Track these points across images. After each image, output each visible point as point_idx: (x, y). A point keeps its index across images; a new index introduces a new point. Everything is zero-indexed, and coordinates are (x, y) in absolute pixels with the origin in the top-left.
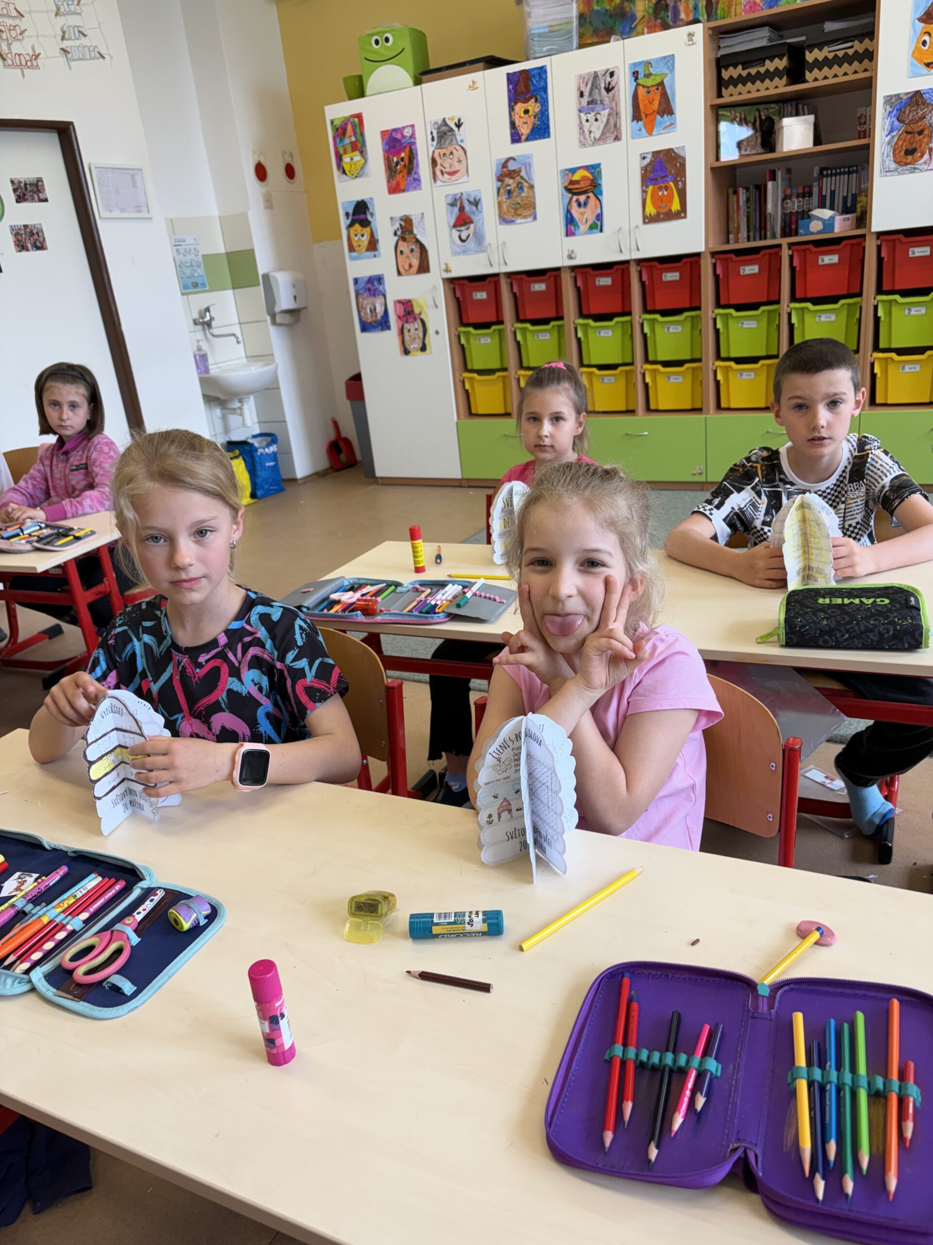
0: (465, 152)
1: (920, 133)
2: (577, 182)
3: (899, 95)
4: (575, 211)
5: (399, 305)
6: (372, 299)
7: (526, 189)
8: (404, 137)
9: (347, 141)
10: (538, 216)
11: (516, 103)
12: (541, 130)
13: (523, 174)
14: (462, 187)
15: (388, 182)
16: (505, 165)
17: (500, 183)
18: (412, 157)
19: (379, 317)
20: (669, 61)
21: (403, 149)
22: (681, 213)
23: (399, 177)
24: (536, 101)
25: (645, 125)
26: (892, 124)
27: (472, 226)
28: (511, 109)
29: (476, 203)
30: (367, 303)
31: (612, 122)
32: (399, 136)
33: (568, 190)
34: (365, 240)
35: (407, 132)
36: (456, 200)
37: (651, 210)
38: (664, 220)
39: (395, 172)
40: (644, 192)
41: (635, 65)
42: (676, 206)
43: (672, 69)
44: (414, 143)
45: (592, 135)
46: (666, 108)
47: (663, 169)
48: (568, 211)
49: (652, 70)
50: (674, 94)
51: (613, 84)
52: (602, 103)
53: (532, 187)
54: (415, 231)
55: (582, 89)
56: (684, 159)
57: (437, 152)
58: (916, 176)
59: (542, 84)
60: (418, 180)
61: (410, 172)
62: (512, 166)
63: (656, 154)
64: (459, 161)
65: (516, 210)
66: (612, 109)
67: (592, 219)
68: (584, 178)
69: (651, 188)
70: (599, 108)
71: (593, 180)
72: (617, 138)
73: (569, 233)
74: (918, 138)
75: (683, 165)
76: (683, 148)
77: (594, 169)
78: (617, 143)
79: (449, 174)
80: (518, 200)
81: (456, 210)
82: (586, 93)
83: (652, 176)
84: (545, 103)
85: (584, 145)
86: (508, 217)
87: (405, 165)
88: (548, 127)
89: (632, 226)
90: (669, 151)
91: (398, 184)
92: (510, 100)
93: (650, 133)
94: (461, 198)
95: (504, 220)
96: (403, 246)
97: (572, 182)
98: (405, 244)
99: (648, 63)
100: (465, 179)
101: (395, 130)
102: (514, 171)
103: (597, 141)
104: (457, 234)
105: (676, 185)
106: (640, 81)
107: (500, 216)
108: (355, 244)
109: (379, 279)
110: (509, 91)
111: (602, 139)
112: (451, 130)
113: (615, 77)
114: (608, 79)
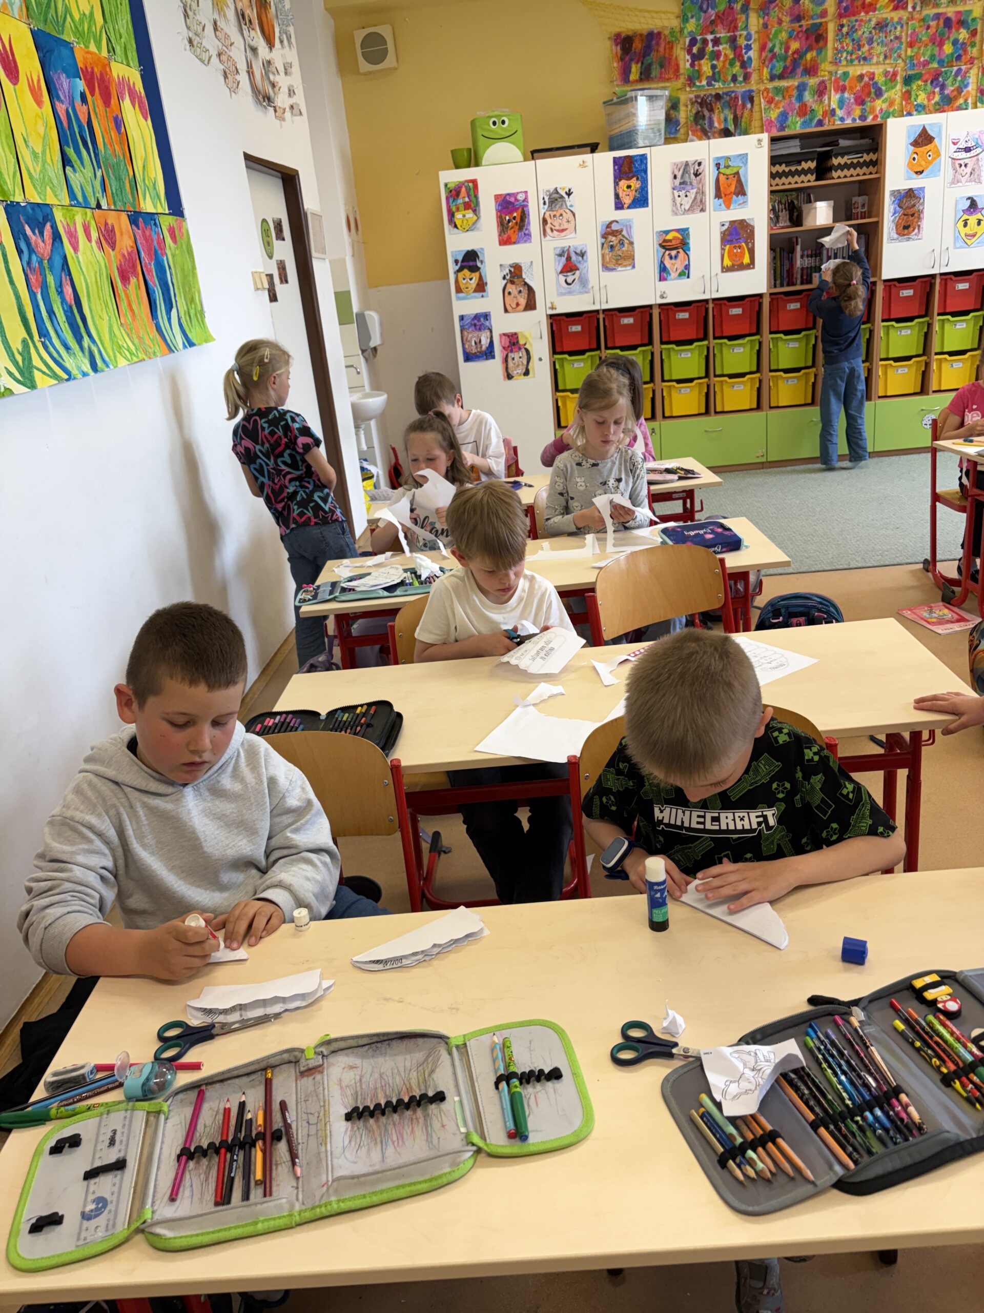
0: (574, 215)
1: (913, 215)
2: (670, 241)
3: (899, 190)
4: (668, 262)
5: (504, 337)
6: (476, 333)
7: (626, 245)
8: (516, 200)
9: (460, 201)
10: (636, 265)
11: (620, 180)
12: (641, 201)
13: (624, 233)
14: (570, 241)
15: (500, 236)
16: (609, 225)
17: (603, 240)
18: (524, 216)
19: (484, 348)
20: (744, 157)
21: (516, 210)
22: (751, 265)
23: (510, 232)
24: (638, 179)
25: (724, 202)
26: (895, 209)
27: (578, 272)
28: (616, 184)
29: (582, 254)
30: (472, 336)
31: (699, 198)
32: (512, 200)
33: (661, 246)
34: (474, 283)
35: (521, 197)
36: (563, 252)
37: (727, 262)
38: (737, 270)
39: (507, 228)
40: (723, 249)
41: (718, 158)
42: (746, 260)
43: (746, 163)
44: (527, 206)
45: (683, 207)
46: (741, 191)
47: (738, 234)
48: (662, 262)
49: (730, 163)
50: (747, 181)
51: (700, 171)
52: (691, 184)
53: (631, 243)
54: (524, 276)
55: (676, 173)
56: (753, 227)
57: (548, 214)
58: (911, 243)
59: (643, 167)
60: (529, 235)
61: (521, 228)
62: (615, 227)
63: (732, 223)
64: (568, 222)
65: (617, 260)
66: (699, 189)
67: (681, 268)
68: (675, 238)
69: (728, 246)
70: (688, 187)
71: (683, 240)
72: (702, 210)
73: (662, 279)
74: (911, 218)
75: (752, 232)
76: (753, 219)
77: (684, 232)
78: (703, 214)
79: (558, 231)
80: (620, 253)
81: (563, 259)
82: (679, 176)
83: (728, 238)
84: (645, 182)
85: (676, 214)
86: (610, 266)
87: (516, 223)
88: (647, 199)
89: (713, 274)
90: (742, 222)
91: (509, 238)
92: (615, 178)
93: (728, 207)
94: (568, 250)
95: (606, 268)
96: (510, 288)
97: (665, 241)
98: (514, 287)
99: (728, 158)
100: (573, 235)
101: (508, 194)
102: (617, 231)
103: (686, 212)
104: (564, 278)
105: (747, 245)
106: (722, 170)
107: (603, 265)
108: (462, 287)
109: (486, 316)
110: (615, 170)
111: (691, 210)
112: (562, 197)
113: (702, 166)
114: (697, 167)
